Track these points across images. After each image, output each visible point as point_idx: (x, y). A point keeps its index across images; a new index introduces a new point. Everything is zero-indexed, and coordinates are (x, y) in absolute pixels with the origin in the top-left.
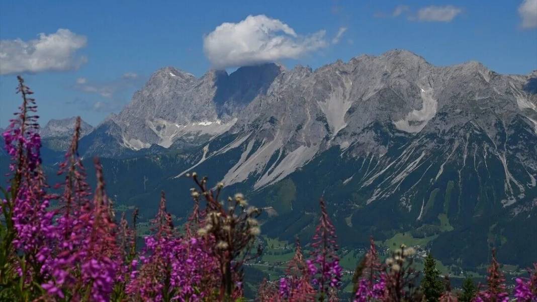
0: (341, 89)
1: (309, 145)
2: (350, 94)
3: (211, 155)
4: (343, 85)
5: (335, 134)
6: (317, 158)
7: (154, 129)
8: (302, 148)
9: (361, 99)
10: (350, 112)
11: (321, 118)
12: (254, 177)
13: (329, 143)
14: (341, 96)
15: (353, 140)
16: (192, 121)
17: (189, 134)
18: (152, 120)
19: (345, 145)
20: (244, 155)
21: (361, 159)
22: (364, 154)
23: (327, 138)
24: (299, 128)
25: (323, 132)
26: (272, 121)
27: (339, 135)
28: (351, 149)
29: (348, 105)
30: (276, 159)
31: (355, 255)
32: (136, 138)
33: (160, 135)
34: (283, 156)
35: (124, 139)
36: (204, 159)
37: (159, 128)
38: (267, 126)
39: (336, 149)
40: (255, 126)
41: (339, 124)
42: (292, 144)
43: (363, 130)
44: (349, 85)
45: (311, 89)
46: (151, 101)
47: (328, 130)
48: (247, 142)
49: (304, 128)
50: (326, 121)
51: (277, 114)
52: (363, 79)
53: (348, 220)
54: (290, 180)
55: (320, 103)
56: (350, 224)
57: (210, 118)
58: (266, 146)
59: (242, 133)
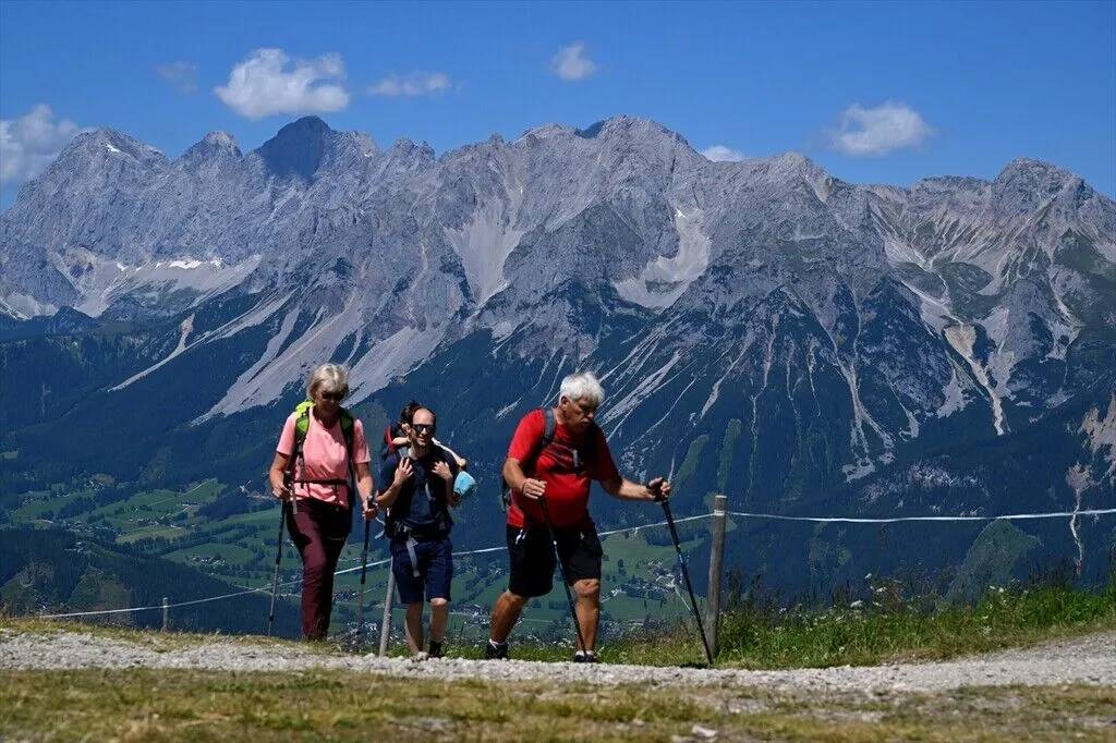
0: (498, 202)
1: (422, 326)
2: (519, 214)
3: (199, 340)
4: (502, 193)
5: (482, 304)
6: (440, 356)
7: (66, 271)
8: (407, 329)
9: (541, 227)
10: (522, 251)
11: (452, 267)
12: (294, 395)
13: (468, 324)
14: (497, 218)
15: (522, 318)
16: (155, 258)
17: (148, 288)
18: (62, 252)
19: (503, 329)
20: (274, 344)
21: (538, 364)
22: (546, 352)
23: (464, 313)
24: (402, 286)
25: (456, 299)
26: (341, 268)
27: (490, 306)
28: (517, 337)
29: (513, 239)
30: (346, 354)
32: (24, 292)
33: (80, 284)
34: (363, 350)
36: (181, 349)
37: (77, 271)
38: (330, 279)
39: (483, 337)
40: (301, 277)
41: (491, 282)
42: (385, 322)
43: (545, 298)
44: (516, 194)
45: (432, 199)
46: (61, 208)
47: (467, 294)
48: (281, 314)
49: (413, 286)
50: (461, 274)
51: (351, 252)
52: (549, 181)
54: (377, 406)
55: (450, 232)
57: (197, 253)
58: (324, 327)
59: (270, 291)
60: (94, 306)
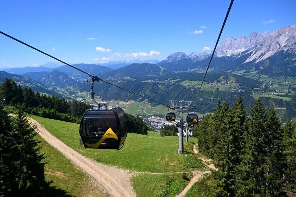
0: (284, 35)
1: (273, 50)
2: (287, 35)
3: (242, 55)
4: (284, 33)
5: (282, 46)
6: (276, 54)
7: (225, 52)
8: (271, 51)
9: (291, 37)
10: (288, 40)
11: (278, 43)
12: (255, 60)
13: (280, 50)
14: (284, 36)
15: (289, 48)
16: (236, 50)
17: (235, 53)
18: (225, 50)
19: (286, 49)
20: (252, 55)
21: (292, 53)
22: (293, 51)
23: (279, 48)
24: (270, 46)
25: (278, 47)
26: (261, 45)
27: (284, 47)
28: (288, 50)
29: (287, 39)
30: (262, 55)
31: (292, 78)
32: (221, 55)
33: (227, 53)
34: (265, 54)
35: (217, 55)
36: (240, 56)
37: (227, 52)
38: (260, 46)
39: (283, 51)
40: (256, 47)
41: (283, 44)
42: (268, 50)
43: (293, 45)
44: (287, 33)
45: (274, 35)
46: (225, 45)
47: (280, 46)
48: (253, 51)
49: (271, 46)
50: (279, 43)
51: (262, 43)
52: (292, 31)
53: (288, 69)
54: (268, 60)
55: (277, 39)
56: (289, 70)
57: (241, 49)
58: (259, 52)
59: (251, 49)
60: (229, 55)
